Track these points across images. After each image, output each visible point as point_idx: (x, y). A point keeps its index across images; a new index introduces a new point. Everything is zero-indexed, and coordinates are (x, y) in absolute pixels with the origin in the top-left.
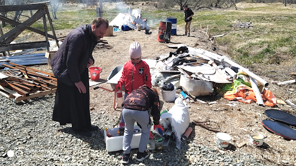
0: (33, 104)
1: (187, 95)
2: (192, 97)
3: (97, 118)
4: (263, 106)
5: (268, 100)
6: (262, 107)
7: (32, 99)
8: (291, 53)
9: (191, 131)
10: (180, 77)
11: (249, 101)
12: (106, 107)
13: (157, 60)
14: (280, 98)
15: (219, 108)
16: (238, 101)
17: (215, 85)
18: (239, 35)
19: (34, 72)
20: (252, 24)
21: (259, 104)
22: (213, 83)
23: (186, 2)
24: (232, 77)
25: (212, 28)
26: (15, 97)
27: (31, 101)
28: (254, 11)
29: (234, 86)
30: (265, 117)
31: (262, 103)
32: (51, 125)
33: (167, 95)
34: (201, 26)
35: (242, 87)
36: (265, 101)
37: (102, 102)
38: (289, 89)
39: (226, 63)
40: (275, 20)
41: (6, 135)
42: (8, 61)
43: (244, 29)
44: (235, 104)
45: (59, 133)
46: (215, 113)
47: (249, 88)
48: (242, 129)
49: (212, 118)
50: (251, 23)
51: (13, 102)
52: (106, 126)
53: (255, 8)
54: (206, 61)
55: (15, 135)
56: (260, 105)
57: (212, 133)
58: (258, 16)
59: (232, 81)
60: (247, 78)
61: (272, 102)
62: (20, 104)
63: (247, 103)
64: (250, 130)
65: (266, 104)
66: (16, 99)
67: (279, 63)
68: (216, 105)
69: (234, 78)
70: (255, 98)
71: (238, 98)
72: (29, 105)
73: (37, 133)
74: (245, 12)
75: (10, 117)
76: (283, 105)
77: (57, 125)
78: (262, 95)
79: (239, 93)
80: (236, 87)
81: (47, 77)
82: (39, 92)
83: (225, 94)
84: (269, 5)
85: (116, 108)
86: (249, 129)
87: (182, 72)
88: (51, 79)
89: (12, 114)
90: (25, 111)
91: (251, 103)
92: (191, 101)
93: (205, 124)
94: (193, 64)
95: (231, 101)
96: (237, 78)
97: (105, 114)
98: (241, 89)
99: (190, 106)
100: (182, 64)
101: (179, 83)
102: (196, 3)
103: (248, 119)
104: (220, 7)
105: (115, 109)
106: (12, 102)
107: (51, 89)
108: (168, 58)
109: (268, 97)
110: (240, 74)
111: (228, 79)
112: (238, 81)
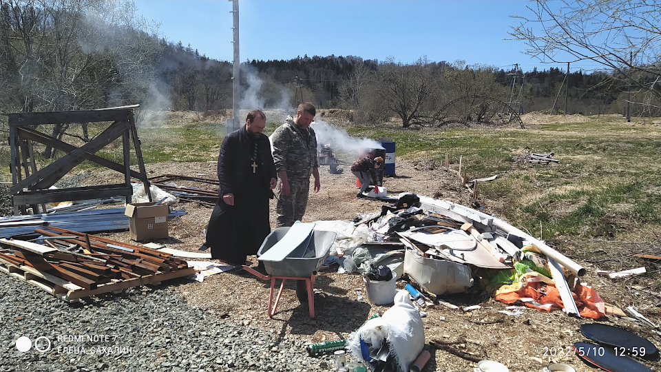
0: (103, 306)
1: (420, 291)
2: (428, 296)
3: (236, 332)
4: (578, 317)
5: (588, 306)
6: (575, 319)
7: (100, 296)
8: (638, 215)
9: (429, 358)
10: (403, 256)
11: (548, 306)
12: (251, 313)
13: (355, 222)
14: (614, 303)
15: (486, 319)
16: (525, 306)
17: (476, 272)
18: (527, 178)
19: (103, 245)
20: (556, 156)
21: (568, 313)
22: (473, 268)
23: (416, 111)
24: (512, 257)
25: (472, 163)
26: (66, 291)
27: (97, 300)
28: (560, 131)
29: (516, 276)
30: (580, 337)
31: (574, 310)
32: (143, 343)
33: (377, 290)
34: (447, 159)
35: (532, 277)
36: (580, 308)
37: (243, 303)
38: (633, 287)
39: (499, 228)
40: (604, 150)
41: (53, 360)
42: (45, 224)
43: (538, 166)
44: (518, 312)
45: (161, 358)
46: (476, 328)
47: (545, 279)
48: (533, 358)
49: (472, 336)
50: (553, 154)
51: (63, 302)
52: (254, 347)
53: (563, 125)
54: (458, 225)
55: (72, 360)
56: (571, 315)
57: (471, 365)
58: (569, 142)
59: (512, 264)
60: (541, 260)
61: (595, 309)
62: (76, 305)
63: (543, 310)
64: (550, 360)
65: (582, 314)
66: (68, 294)
67: (612, 235)
68: (480, 312)
69: (515, 257)
70: (559, 301)
71: (524, 300)
72: (95, 308)
73: (116, 359)
74: (542, 132)
75: (59, 329)
76: (619, 317)
77: (155, 344)
78: (574, 294)
79: (526, 290)
80: (519, 277)
81: (132, 254)
82: (116, 281)
83: (498, 292)
84: (593, 118)
85: (272, 313)
86: (547, 359)
87: (408, 244)
88: (139, 257)
89: (61, 323)
90: (87, 318)
91: (551, 311)
92: (428, 304)
93: (457, 346)
94: (430, 228)
95: (511, 305)
96: (522, 258)
97: (250, 326)
98: (530, 280)
99: (425, 313)
100: (407, 228)
101: (401, 267)
102: (435, 112)
103: (545, 339)
104: (487, 123)
105: (271, 317)
106: (61, 302)
107: (139, 276)
108: (379, 217)
109: (588, 300)
110: (527, 251)
111: (502, 261)
112: (523, 265)
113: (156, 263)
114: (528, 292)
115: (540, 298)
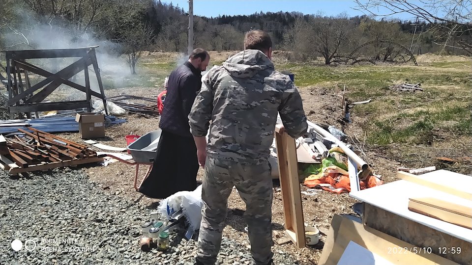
0: (32, 179)
7: (33, 172)
11: (339, 190)
12: (126, 187)
16: (322, 189)
18: (393, 102)
19: (52, 140)
23: (335, 52)
24: (321, 155)
26: (10, 168)
27: (31, 175)
29: (322, 168)
30: (349, 211)
35: (333, 169)
42: (27, 126)
44: (315, 193)
47: (342, 171)
53: (450, 63)
59: (320, 160)
60: (342, 158)
62: (15, 177)
63: (335, 193)
66: (10, 170)
67: (430, 144)
69: (323, 155)
70: (348, 187)
71: (322, 185)
72: (26, 180)
73: (15, 211)
78: (362, 182)
79: (327, 178)
81: (65, 146)
82: (45, 163)
83: (306, 179)
88: (67, 149)
90: (15, 186)
91: (341, 193)
95: (312, 188)
96: (328, 156)
97: (119, 195)
98: (329, 171)
102: (349, 53)
104: (391, 61)
107: (62, 161)
110: (333, 151)
111: (314, 158)
112: (327, 161)
113: (76, 152)
114: (327, 180)
115: (335, 184)
